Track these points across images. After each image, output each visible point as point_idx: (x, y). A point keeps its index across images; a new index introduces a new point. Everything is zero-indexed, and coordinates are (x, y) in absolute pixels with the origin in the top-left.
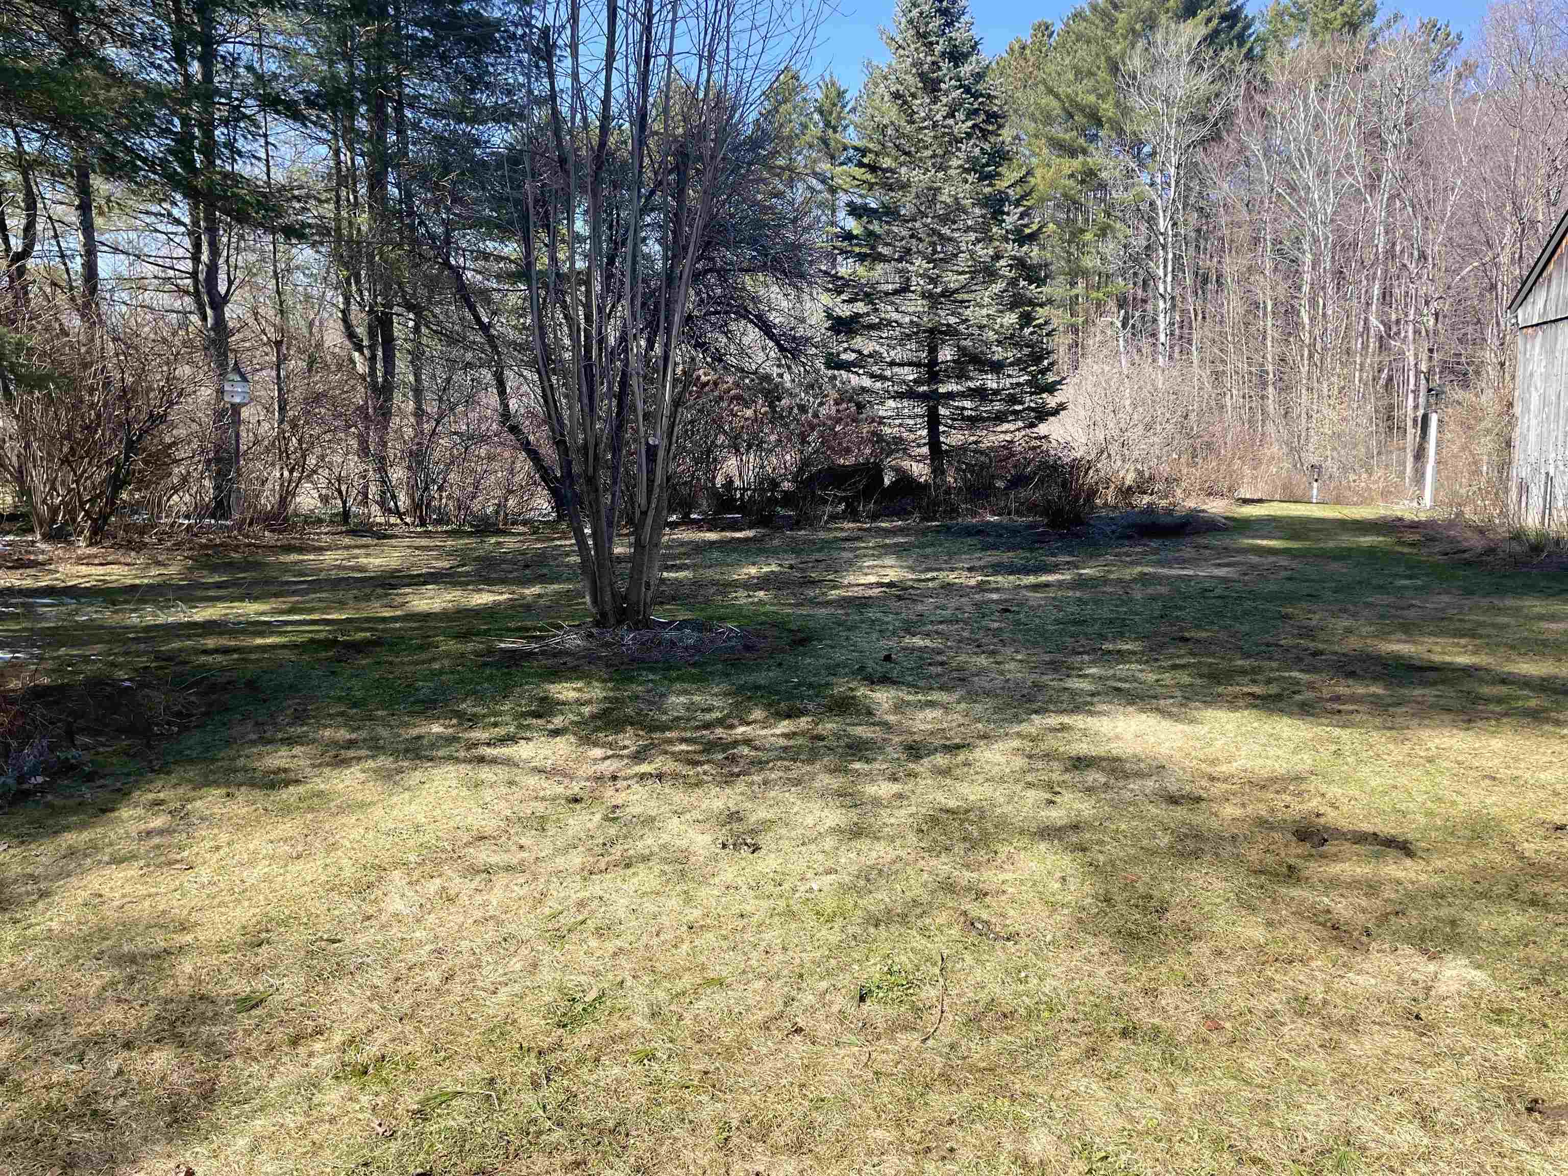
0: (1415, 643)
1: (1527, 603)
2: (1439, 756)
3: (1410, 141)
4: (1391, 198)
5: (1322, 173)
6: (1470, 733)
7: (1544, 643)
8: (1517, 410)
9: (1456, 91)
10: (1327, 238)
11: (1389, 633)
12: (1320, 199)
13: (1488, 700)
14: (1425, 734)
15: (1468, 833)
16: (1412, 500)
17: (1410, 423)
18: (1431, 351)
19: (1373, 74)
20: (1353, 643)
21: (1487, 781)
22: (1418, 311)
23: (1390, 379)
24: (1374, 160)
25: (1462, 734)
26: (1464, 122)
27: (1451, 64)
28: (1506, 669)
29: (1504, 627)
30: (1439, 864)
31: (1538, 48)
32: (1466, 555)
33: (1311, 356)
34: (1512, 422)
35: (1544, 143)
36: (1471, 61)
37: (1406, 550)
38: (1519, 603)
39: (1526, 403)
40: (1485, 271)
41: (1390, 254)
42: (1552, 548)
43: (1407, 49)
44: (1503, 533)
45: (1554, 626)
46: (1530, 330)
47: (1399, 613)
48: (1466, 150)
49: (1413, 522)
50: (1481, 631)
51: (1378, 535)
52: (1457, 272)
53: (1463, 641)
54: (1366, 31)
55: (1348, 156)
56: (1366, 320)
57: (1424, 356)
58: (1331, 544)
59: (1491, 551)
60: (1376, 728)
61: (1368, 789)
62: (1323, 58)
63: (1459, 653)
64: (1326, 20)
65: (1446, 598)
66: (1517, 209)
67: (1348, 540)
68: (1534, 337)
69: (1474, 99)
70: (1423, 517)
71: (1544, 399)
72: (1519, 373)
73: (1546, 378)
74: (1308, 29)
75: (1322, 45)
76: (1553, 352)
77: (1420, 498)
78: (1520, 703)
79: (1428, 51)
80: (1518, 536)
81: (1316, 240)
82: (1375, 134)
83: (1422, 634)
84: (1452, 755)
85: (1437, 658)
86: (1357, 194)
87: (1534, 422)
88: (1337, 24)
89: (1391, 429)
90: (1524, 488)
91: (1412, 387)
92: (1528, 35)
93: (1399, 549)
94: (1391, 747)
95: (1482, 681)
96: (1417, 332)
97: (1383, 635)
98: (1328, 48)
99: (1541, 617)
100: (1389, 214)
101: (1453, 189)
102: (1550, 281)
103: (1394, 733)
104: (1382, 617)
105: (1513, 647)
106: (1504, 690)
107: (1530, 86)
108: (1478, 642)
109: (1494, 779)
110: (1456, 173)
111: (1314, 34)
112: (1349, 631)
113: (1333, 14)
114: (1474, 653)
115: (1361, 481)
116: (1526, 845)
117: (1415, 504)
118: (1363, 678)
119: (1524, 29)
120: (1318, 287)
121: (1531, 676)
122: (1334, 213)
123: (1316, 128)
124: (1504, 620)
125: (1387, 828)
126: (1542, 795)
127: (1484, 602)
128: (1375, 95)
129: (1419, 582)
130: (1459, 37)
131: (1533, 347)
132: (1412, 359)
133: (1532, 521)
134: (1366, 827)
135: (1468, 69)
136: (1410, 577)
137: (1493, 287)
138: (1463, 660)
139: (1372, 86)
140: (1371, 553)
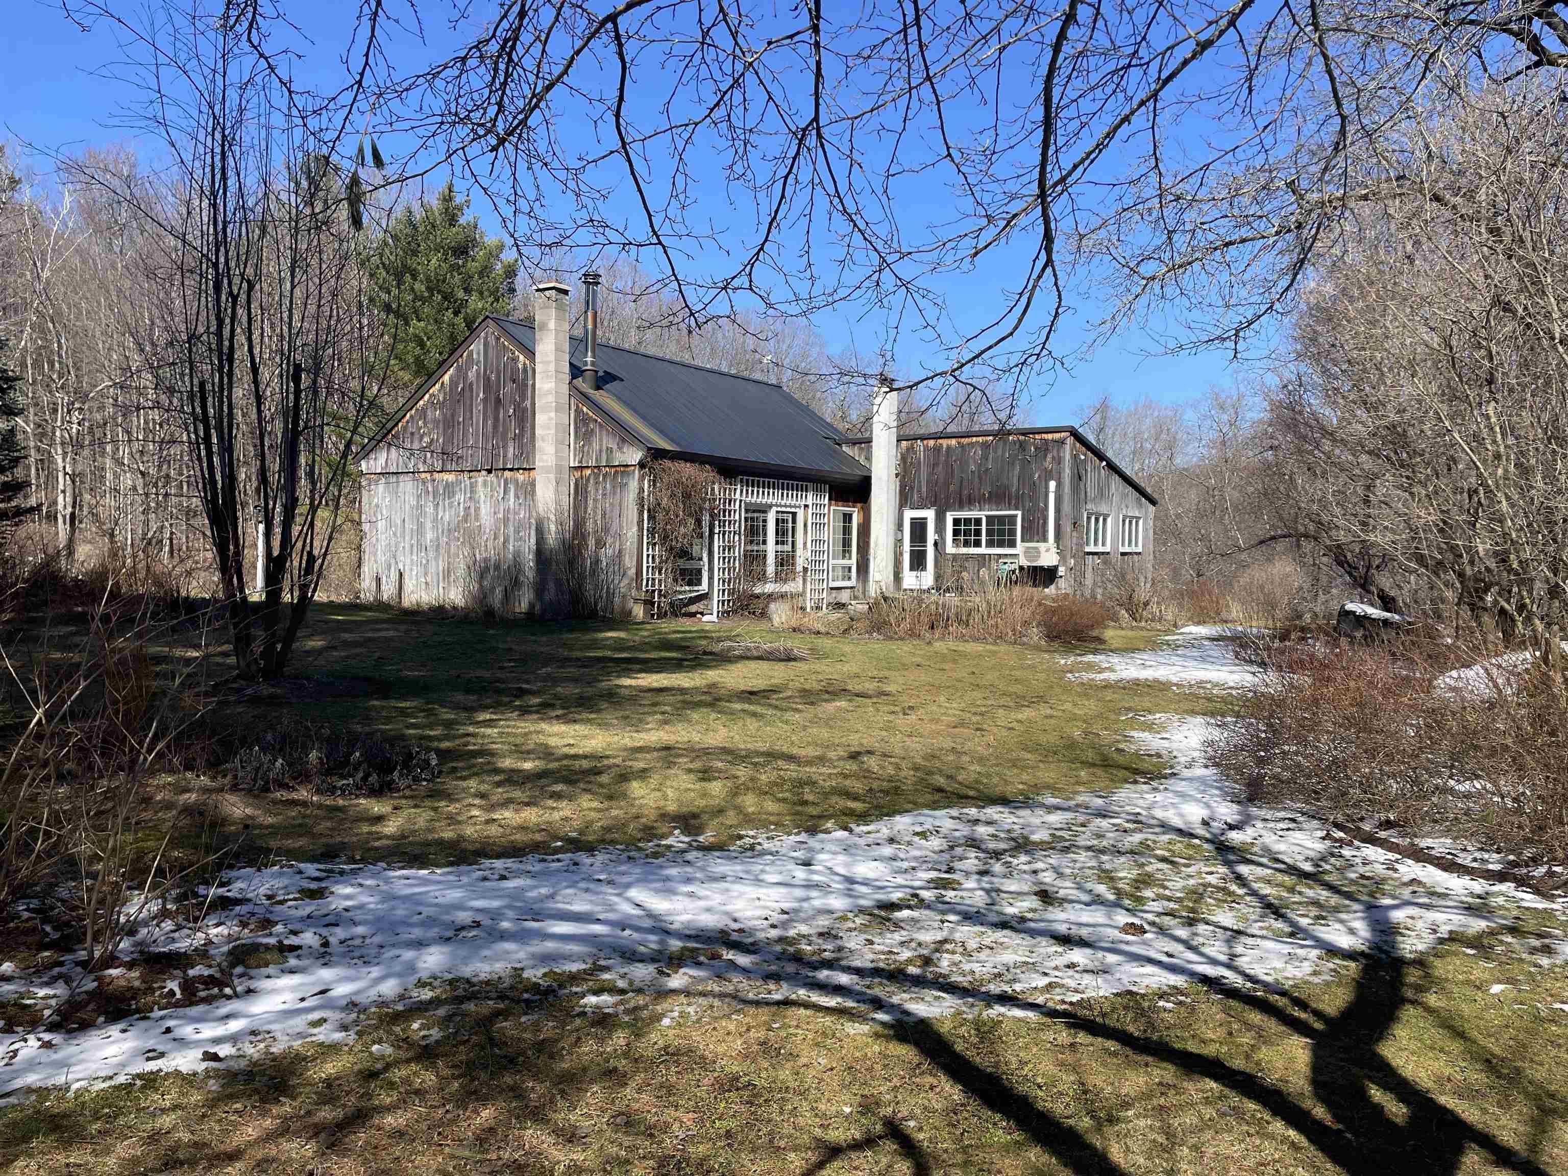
8: (366, 527)
34: (361, 537)
39: (373, 524)
46: (373, 476)
68: (377, 481)
76: (397, 493)
87: (381, 537)
102: (389, 446)
131: (377, 486)
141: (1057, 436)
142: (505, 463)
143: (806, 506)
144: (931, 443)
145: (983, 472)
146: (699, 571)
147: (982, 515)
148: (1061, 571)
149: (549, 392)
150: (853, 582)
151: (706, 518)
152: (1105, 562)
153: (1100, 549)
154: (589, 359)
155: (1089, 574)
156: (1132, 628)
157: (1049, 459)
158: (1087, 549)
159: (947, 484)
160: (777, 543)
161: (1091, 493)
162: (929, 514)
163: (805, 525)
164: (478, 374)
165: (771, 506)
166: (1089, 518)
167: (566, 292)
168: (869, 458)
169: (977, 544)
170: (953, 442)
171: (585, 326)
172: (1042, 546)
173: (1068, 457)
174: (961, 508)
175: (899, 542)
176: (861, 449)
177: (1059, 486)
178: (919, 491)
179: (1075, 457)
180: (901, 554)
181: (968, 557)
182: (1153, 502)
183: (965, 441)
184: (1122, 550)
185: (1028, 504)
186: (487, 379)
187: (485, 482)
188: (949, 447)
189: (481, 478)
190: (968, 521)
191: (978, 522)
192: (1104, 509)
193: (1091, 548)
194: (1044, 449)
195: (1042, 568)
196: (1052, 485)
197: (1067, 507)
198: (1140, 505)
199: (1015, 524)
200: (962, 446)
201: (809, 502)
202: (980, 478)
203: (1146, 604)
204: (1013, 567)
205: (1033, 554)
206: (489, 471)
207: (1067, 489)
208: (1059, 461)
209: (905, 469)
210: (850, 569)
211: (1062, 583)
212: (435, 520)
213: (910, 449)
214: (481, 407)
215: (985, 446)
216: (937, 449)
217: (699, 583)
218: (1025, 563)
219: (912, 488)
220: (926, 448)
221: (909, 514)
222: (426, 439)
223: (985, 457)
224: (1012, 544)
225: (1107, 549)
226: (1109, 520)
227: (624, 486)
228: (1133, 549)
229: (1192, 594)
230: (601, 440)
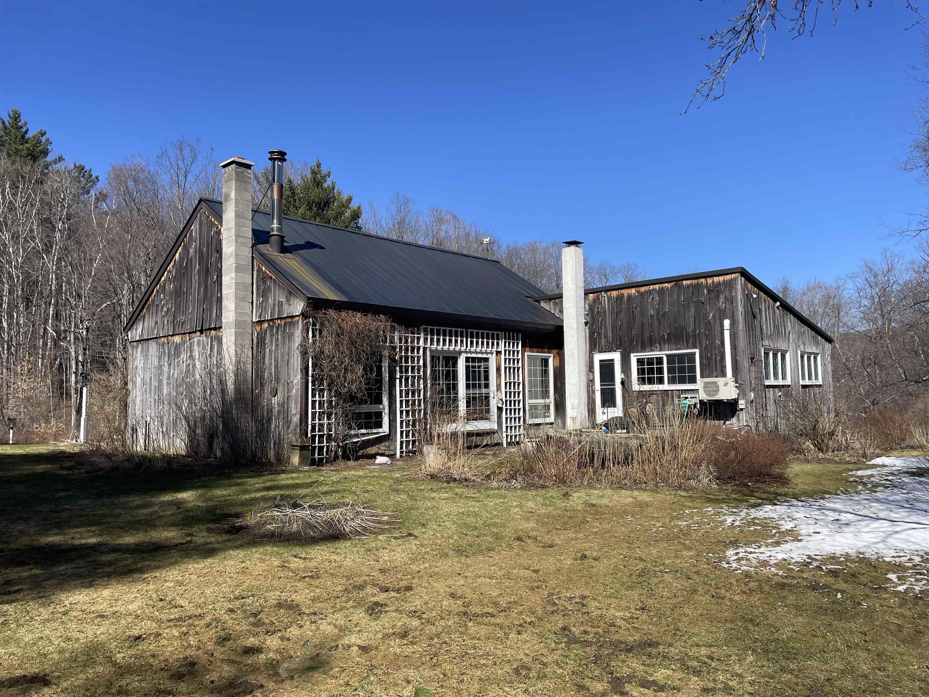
0: (64, 534)
1: (131, 499)
2: (71, 609)
3: (69, 229)
4: (59, 259)
5: (15, 237)
6: (92, 589)
7: (139, 522)
8: (130, 386)
9: (96, 207)
10: (18, 277)
11: (48, 530)
12: (13, 252)
13: (104, 564)
14: (63, 596)
15: (85, 658)
16: (72, 439)
17: (73, 391)
18: (85, 349)
19: (46, 187)
20: (25, 540)
21: (99, 619)
22: (76, 326)
23: (61, 364)
24: (48, 236)
25: (87, 591)
26: (100, 225)
27: (92, 193)
28: (117, 542)
29: (118, 516)
30: (65, 685)
31: (138, 194)
32: (100, 473)
33: (9, 349)
34: (127, 395)
35: (143, 245)
36: (105, 192)
37: (65, 472)
38: (128, 499)
39: (134, 383)
40: (114, 308)
41: (59, 290)
42: (147, 464)
43: (66, 178)
44: (121, 457)
45: (145, 511)
46: (135, 343)
47: (56, 515)
48: (102, 239)
49: (71, 453)
50: (105, 520)
51: (48, 464)
52: (99, 306)
53: (93, 528)
54: (42, 162)
55: (31, 230)
56: (45, 329)
57: (81, 352)
58: (17, 473)
59: (114, 469)
60: (33, 599)
61: (22, 645)
62: (15, 170)
63: (91, 537)
64: (17, 149)
65: (86, 502)
66: (130, 277)
67: (28, 469)
68: (137, 347)
69: (106, 214)
70: (77, 450)
71: (143, 380)
72: (130, 366)
73: (144, 369)
74: (5, 151)
75: (14, 163)
76: (147, 356)
77: (77, 437)
78: (123, 563)
79: (79, 182)
80: (130, 458)
81: (11, 277)
82: (47, 221)
83: (69, 528)
84: (78, 607)
85: (76, 542)
86: (38, 254)
87: (138, 393)
88: (24, 153)
89: (62, 394)
90: (134, 430)
91: (74, 370)
92: (133, 187)
93: (60, 472)
94: (41, 610)
95: (103, 553)
96: (76, 338)
97: (45, 531)
98: (18, 166)
99: (138, 507)
100: (58, 268)
101: (95, 261)
102: (144, 318)
103: (44, 600)
104: (45, 519)
105: (121, 528)
106: (114, 556)
107: (135, 213)
108: (102, 527)
109: (103, 616)
110: (97, 252)
111: (9, 155)
112: (22, 532)
113: (21, 147)
114: (99, 535)
115: (41, 428)
116: (118, 655)
117: (74, 442)
118: (28, 564)
119: (131, 184)
120: (12, 306)
121: (131, 544)
122: (23, 263)
123: (10, 210)
124: (118, 511)
125: (33, 669)
126: (129, 619)
127: (107, 501)
128: (47, 198)
129: (71, 493)
130: (97, 178)
131: (137, 351)
132: (73, 353)
133: (140, 448)
134: (19, 673)
135: (102, 197)
136: (66, 490)
137: (120, 316)
138: (93, 540)
139: (45, 193)
140: (42, 476)
141: (728, 277)
142: (210, 324)
143: (498, 353)
144: (614, 293)
145: (661, 316)
146: (379, 415)
147: (663, 354)
148: (742, 404)
149: (231, 255)
150: (552, 419)
151: (385, 365)
152: (786, 395)
153: (780, 382)
154: (275, 225)
155: (771, 407)
156: (819, 461)
157: (722, 299)
158: (767, 383)
159: (630, 328)
160: (468, 386)
161: (767, 328)
162: (616, 356)
163: (498, 369)
164: (196, 249)
165: (460, 353)
166: (767, 354)
167: (249, 167)
168: (561, 311)
169: (661, 381)
170: (633, 291)
171: (272, 197)
172: (720, 381)
173: (740, 296)
174: (643, 350)
175: (591, 382)
176: (555, 304)
177: (733, 324)
178: (606, 336)
179: (748, 297)
180: (593, 392)
181: (652, 393)
182: (829, 340)
183: (643, 289)
184: (802, 383)
185: (705, 342)
186: (201, 252)
187: (199, 342)
188: (629, 296)
189: (196, 337)
190: (650, 361)
191: (660, 361)
192: (782, 345)
193: (771, 381)
194: (715, 290)
195: (721, 401)
196: (727, 323)
197: (742, 343)
198: (817, 344)
199: (694, 362)
200: (642, 294)
201: (502, 348)
202: (659, 322)
203: (832, 434)
204: (693, 401)
205: (713, 388)
206: (201, 331)
207: (741, 326)
208: (731, 300)
209: (593, 319)
210: (549, 406)
211: (743, 416)
212: (169, 378)
213: (597, 300)
214: (197, 278)
215: (661, 292)
216: (620, 298)
217: (380, 426)
218: (703, 396)
219: (599, 334)
220: (610, 298)
221: (598, 357)
222: (165, 309)
223: (662, 302)
224: (693, 380)
225: (788, 382)
226: (788, 356)
227: (291, 336)
228: (814, 382)
229: (874, 422)
230: (275, 295)
